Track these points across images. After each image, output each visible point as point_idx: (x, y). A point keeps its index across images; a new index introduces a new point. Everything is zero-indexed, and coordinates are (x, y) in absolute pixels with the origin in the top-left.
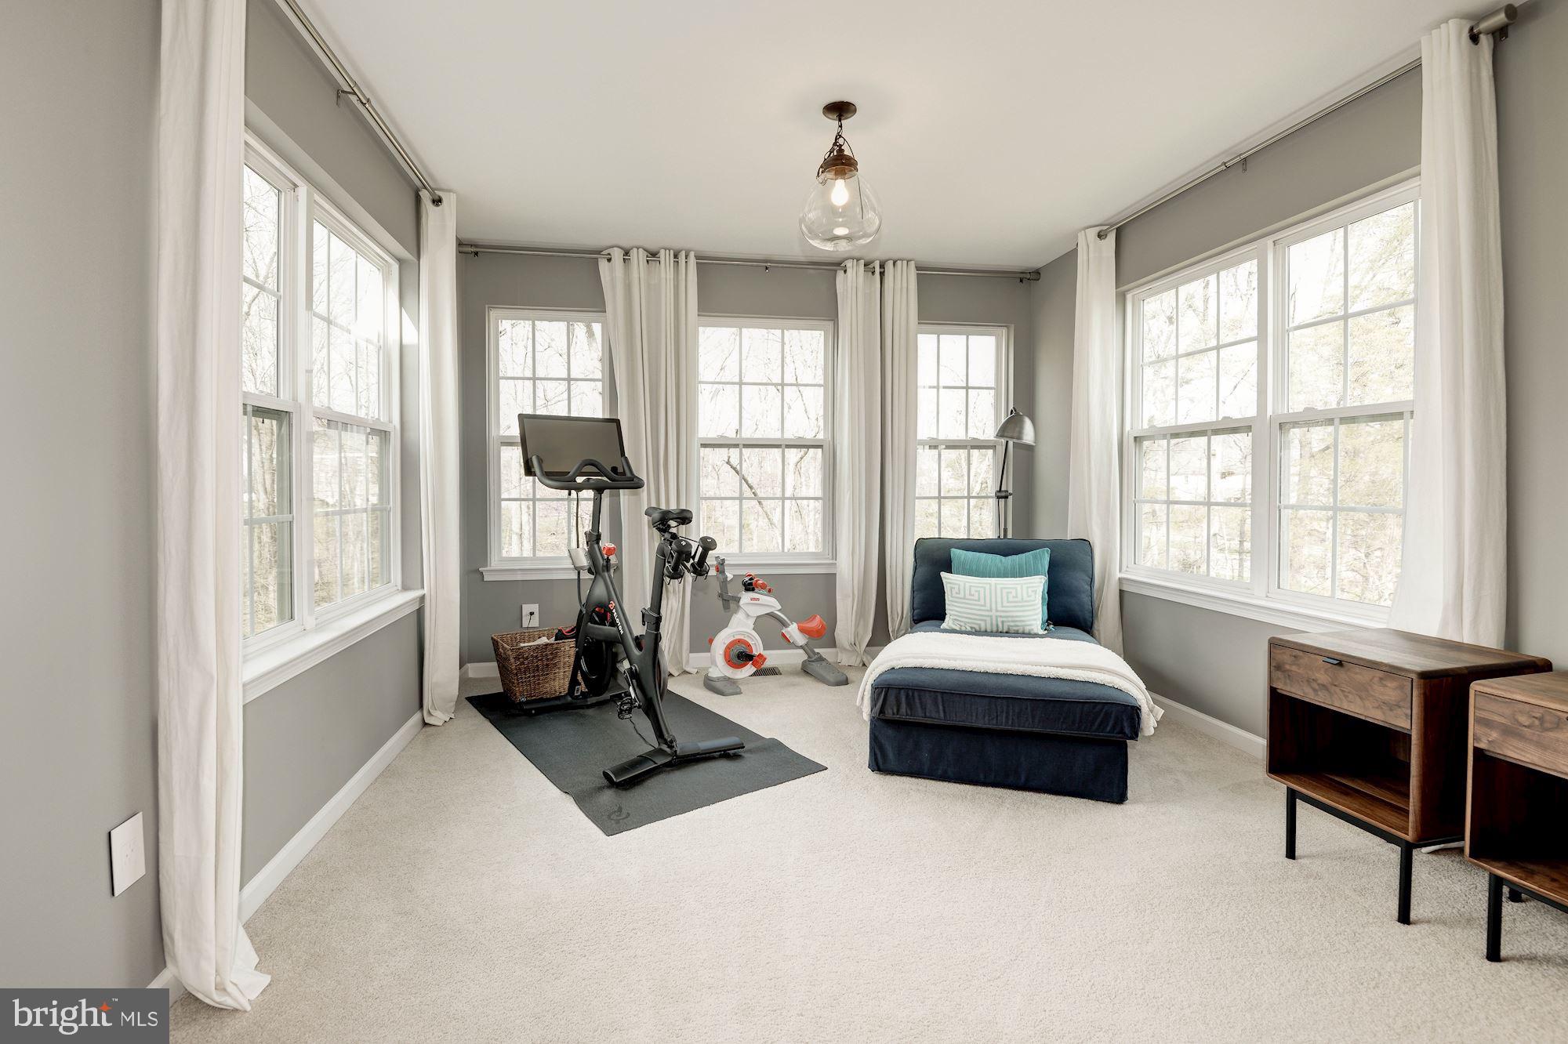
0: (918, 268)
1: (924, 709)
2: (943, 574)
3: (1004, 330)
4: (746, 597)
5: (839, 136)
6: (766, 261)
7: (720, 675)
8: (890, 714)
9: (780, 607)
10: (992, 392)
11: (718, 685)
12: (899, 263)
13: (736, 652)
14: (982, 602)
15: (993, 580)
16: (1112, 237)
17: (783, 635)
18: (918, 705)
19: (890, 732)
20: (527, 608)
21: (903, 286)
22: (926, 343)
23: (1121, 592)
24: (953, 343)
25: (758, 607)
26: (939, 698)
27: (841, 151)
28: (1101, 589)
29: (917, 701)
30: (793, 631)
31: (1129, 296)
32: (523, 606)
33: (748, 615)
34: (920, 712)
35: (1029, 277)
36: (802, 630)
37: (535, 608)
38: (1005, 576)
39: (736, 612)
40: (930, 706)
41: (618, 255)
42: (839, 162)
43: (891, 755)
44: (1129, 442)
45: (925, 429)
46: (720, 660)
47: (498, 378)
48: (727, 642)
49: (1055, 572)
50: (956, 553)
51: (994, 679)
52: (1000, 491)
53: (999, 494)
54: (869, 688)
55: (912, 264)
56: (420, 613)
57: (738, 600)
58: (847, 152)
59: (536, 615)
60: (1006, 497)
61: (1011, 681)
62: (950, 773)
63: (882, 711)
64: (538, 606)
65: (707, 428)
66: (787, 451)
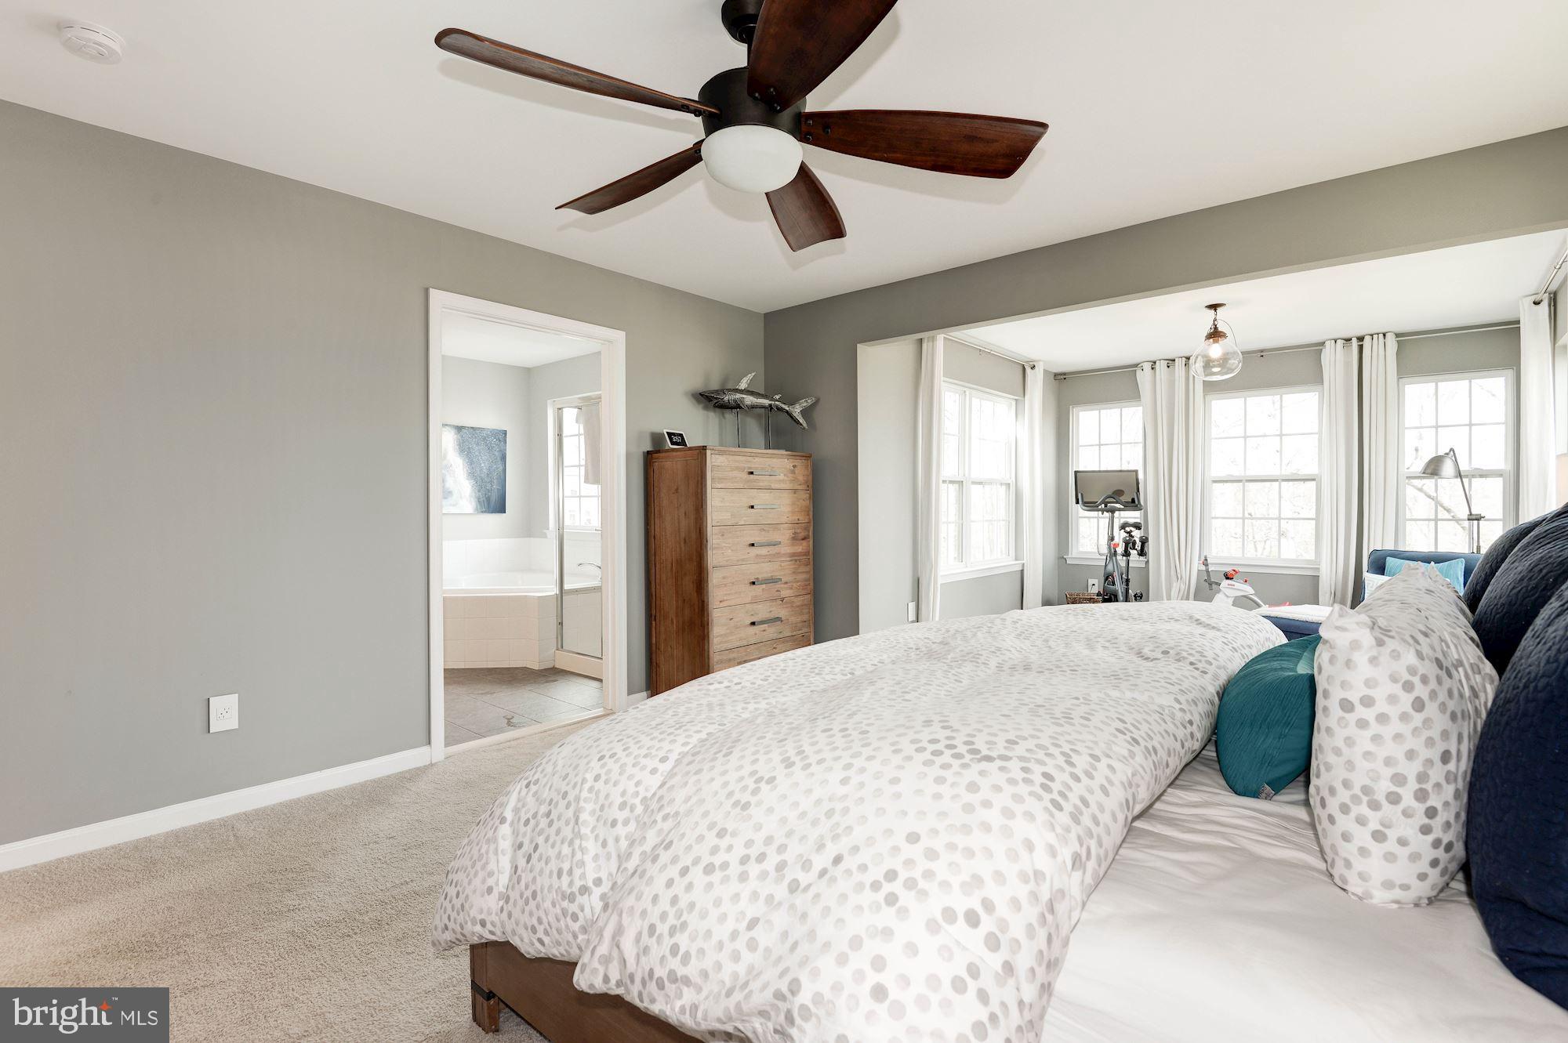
0: (1400, 336)
2: (1366, 575)
3: (1510, 372)
4: (1225, 583)
5: (1215, 320)
6: (1262, 351)
12: (1375, 337)
20: (1091, 582)
21: (1382, 360)
25: (1235, 591)
27: (1216, 328)
32: (1090, 579)
33: (1227, 597)
37: (1095, 581)
39: (1218, 592)
41: (1147, 366)
42: (1215, 334)
47: (1078, 446)
50: (1389, 560)
52: (1471, 514)
53: (1470, 517)
55: (1390, 335)
56: (1022, 571)
57: (1219, 584)
58: (1220, 329)
59: (1097, 585)
60: (1477, 520)
64: (1097, 580)
65: (1217, 469)
66: (1283, 483)
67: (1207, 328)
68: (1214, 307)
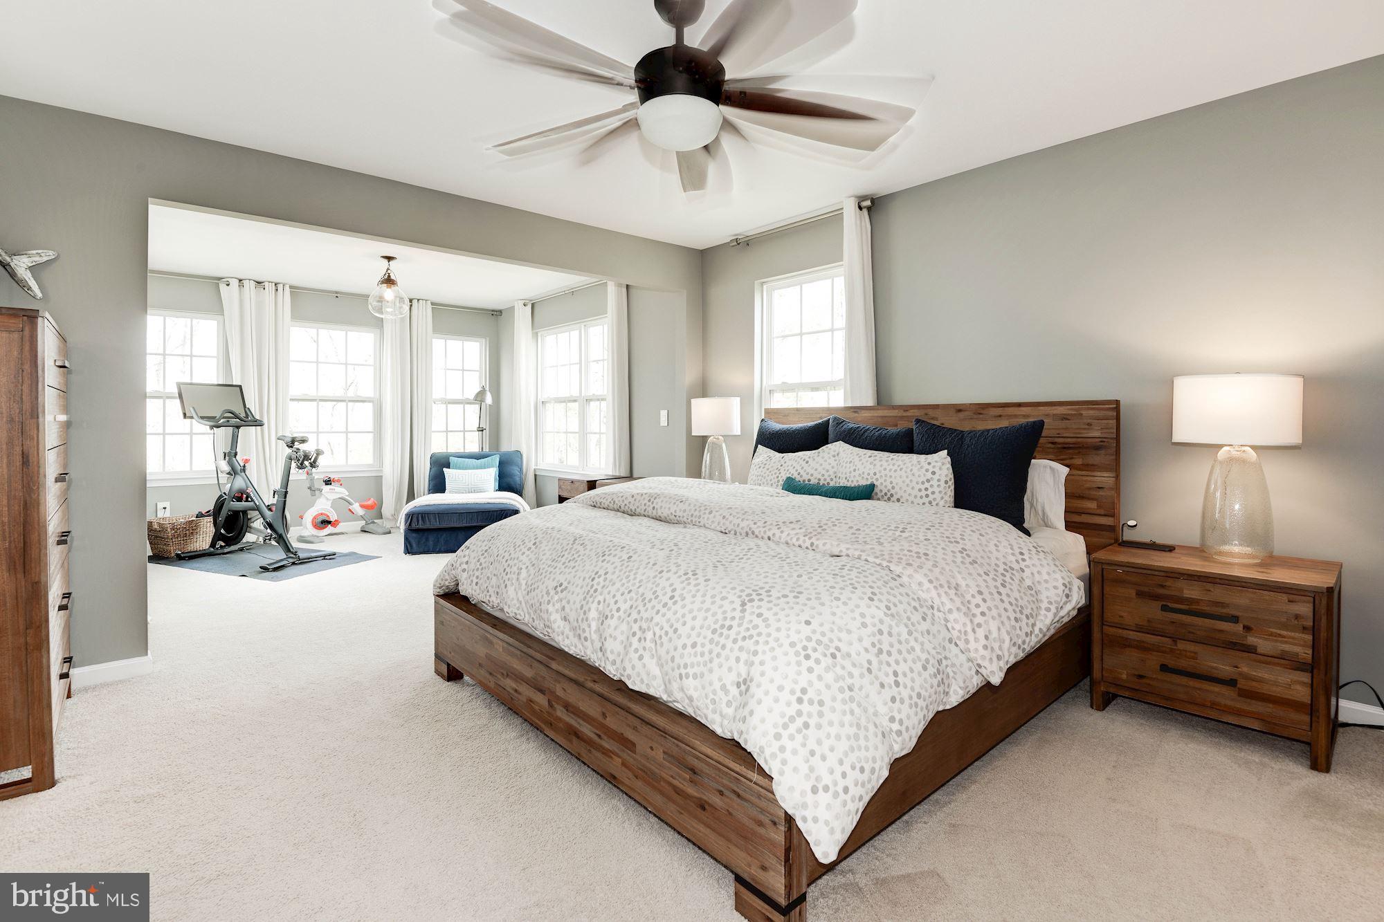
0: (432, 304)
1: (430, 521)
2: (444, 469)
3: (484, 340)
4: (326, 489)
5: (388, 269)
6: (337, 293)
7: (309, 534)
8: (414, 526)
9: (347, 494)
10: (478, 373)
11: (309, 539)
12: (421, 300)
13: (320, 520)
14: (464, 482)
15: (470, 471)
16: (530, 306)
17: (350, 510)
18: (427, 520)
19: (414, 535)
20: (161, 505)
21: (424, 314)
22: (438, 344)
23: (535, 475)
24: (455, 345)
25: (334, 494)
26: (437, 516)
27: (389, 276)
28: (526, 475)
29: (427, 518)
30: (356, 507)
31: (539, 334)
32: (158, 503)
33: (328, 499)
34: (428, 523)
35: (496, 313)
36: (362, 506)
37: (167, 504)
38: (477, 469)
39: (319, 497)
40: (433, 520)
41: (234, 283)
42: (388, 281)
43: (414, 545)
44: (540, 404)
45: (437, 392)
46: (309, 525)
48: (314, 515)
49: (502, 465)
50: (452, 459)
51: (461, 506)
52: (481, 427)
53: (480, 429)
54: (404, 516)
55: (429, 303)
57: (321, 490)
58: (392, 277)
59: (168, 508)
60: (482, 431)
61: (468, 506)
62: (442, 549)
63: (410, 525)
64: (169, 503)
65: (295, 390)
66: (350, 404)
67: (380, 274)
68: (389, 259)
